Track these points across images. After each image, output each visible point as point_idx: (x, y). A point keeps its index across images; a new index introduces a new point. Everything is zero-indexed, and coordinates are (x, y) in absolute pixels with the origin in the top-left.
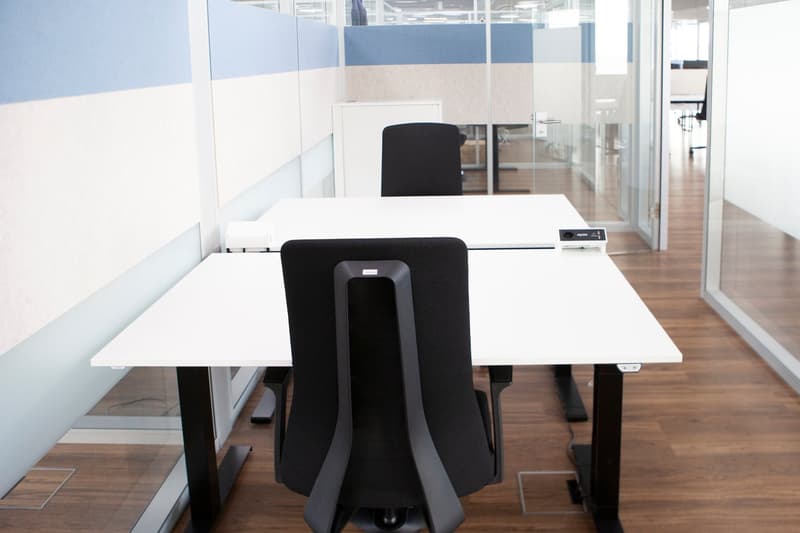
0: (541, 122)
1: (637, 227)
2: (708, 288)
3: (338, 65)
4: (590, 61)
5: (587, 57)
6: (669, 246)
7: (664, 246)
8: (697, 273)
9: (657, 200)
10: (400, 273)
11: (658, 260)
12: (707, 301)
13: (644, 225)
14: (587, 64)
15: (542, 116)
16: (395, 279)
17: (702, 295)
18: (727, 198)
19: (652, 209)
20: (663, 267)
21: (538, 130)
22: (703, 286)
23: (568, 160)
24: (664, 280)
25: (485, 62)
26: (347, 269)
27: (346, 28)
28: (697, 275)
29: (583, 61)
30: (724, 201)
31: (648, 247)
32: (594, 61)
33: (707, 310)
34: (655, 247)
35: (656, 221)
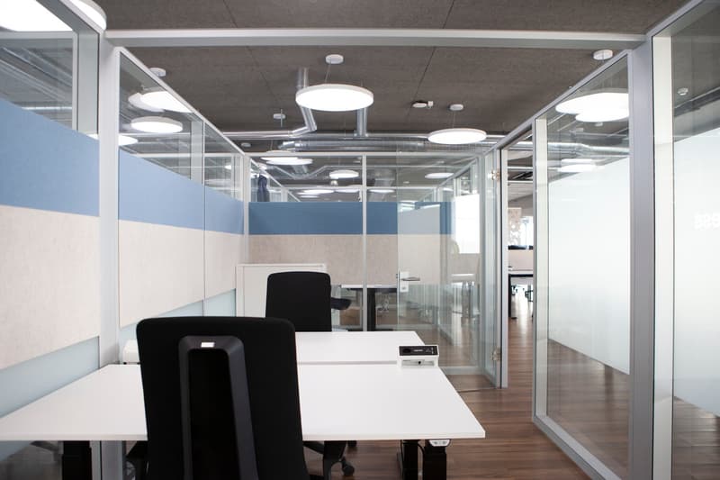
0: (404, 280)
1: (485, 370)
2: (537, 414)
3: (242, 233)
4: (446, 233)
5: (444, 231)
6: (509, 384)
7: (505, 385)
8: (529, 404)
9: (499, 346)
10: (235, 348)
11: (501, 395)
12: (538, 424)
13: (489, 368)
14: (444, 235)
15: (404, 275)
16: (230, 352)
17: (533, 419)
18: (551, 337)
19: (495, 353)
20: (504, 400)
21: (401, 286)
22: (533, 414)
23: (434, 322)
24: (504, 410)
25: (361, 233)
26: (189, 342)
27: (250, 204)
28: (529, 405)
29: (441, 233)
30: (549, 339)
31: (492, 385)
32: (450, 233)
33: (538, 432)
34: (498, 385)
35: (499, 363)
